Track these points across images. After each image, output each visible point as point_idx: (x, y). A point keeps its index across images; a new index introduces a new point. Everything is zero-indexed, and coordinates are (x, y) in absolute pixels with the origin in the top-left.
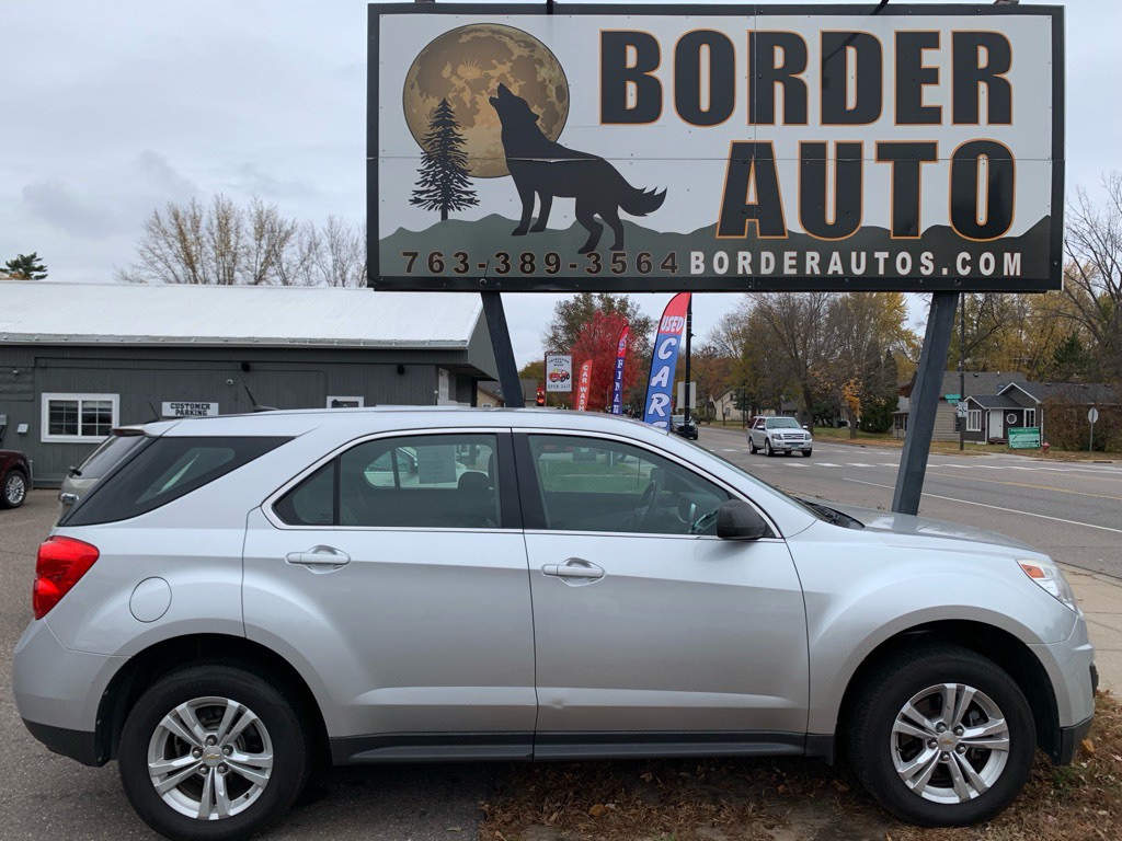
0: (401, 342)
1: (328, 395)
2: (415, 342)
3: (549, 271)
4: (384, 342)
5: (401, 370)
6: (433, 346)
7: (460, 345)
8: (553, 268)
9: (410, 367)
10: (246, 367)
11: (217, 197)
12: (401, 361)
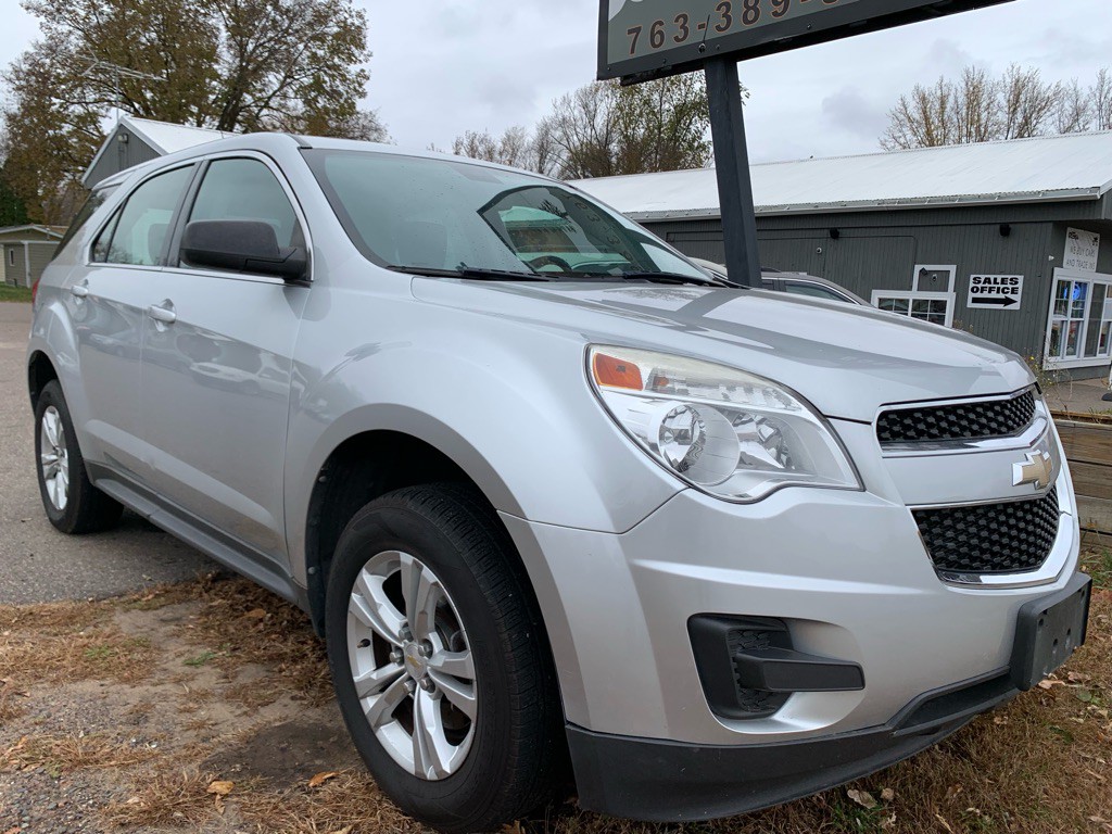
0: (1007, 195)
1: (915, 263)
2: (1025, 194)
3: (776, 14)
4: (986, 196)
5: (1005, 231)
6: (1050, 196)
7: (1088, 193)
8: (779, 9)
9: (1018, 225)
10: (835, 234)
11: (967, 72)
12: (1007, 221)
